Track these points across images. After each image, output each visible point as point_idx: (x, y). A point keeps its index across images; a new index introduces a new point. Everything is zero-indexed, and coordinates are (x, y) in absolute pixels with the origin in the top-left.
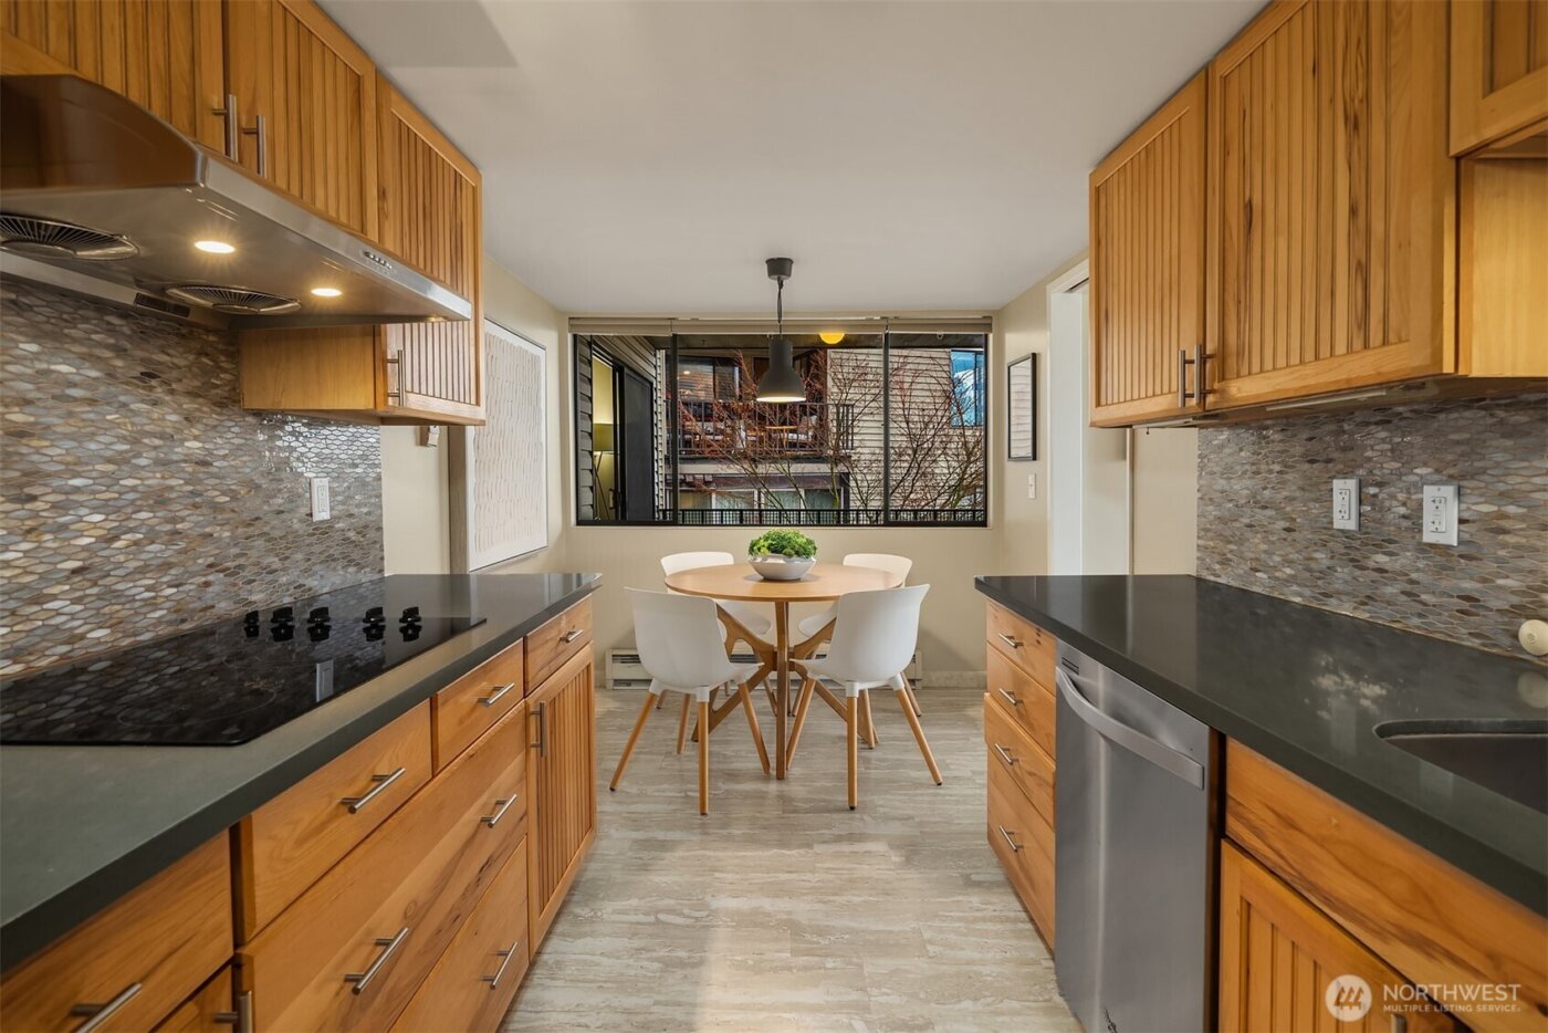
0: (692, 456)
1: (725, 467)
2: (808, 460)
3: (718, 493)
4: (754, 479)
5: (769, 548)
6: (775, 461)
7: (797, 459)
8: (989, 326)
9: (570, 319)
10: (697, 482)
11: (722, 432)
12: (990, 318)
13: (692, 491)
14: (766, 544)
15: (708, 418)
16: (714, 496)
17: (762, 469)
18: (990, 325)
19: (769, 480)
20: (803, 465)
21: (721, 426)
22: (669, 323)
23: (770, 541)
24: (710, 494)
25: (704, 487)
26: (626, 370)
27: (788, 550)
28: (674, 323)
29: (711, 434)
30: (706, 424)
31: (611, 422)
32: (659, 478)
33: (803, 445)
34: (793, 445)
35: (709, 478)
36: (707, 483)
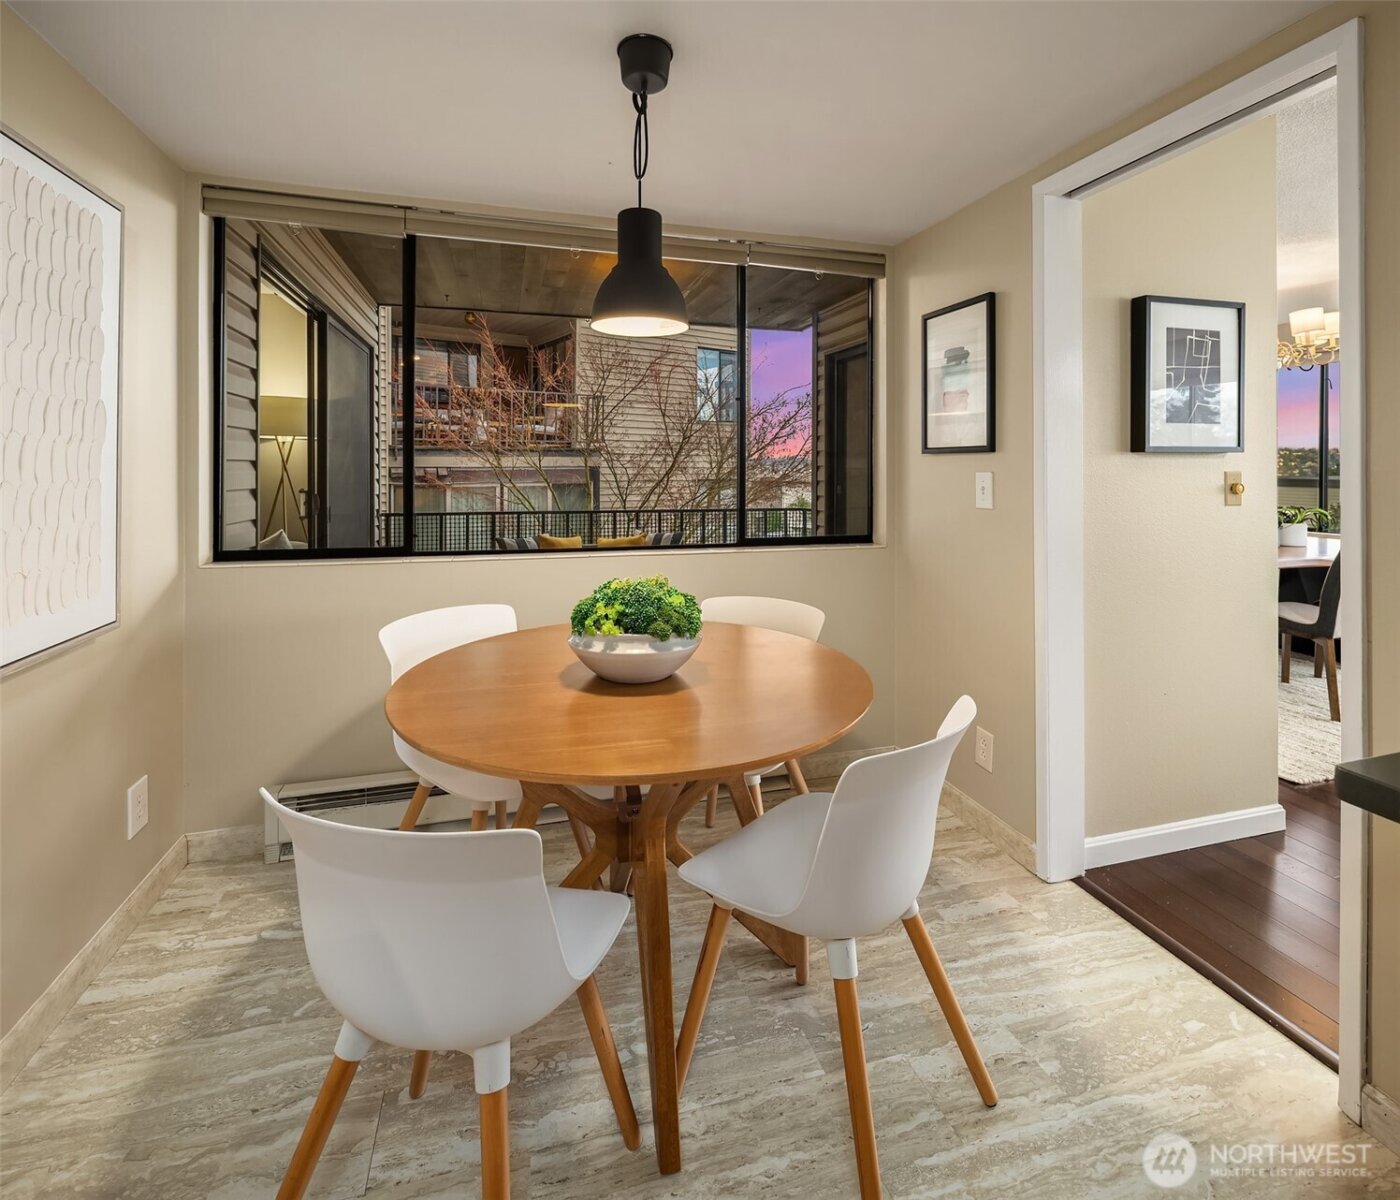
0: (423, 447)
1: (465, 459)
2: (558, 452)
3: (453, 489)
4: (498, 473)
5: (617, 623)
6: (521, 453)
7: (547, 452)
8: (880, 269)
9: (205, 186)
10: (429, 476)
11: (458, 422)
12: (883, 256)
13: (423, 487)
14: (612, 612)
15: (444, 404)
16: (449, 494)
17: (507, 462)
18: (883, 265)
19: (515, 474)
20: (555, 458)
21: (457, 413)
22: (400, 213)
23: (619, 607)
24: (445, 491)
25: (438, 483)
26: (330, 319)
27: (660, 624)
28: (410, 214)
29: (447, 423)
30: (440, 411)
31: (304, 395)
32: (381, 474)
33: (549, 437)
34: (540, 437)
35: (444, 472)
36: (441, 478)
